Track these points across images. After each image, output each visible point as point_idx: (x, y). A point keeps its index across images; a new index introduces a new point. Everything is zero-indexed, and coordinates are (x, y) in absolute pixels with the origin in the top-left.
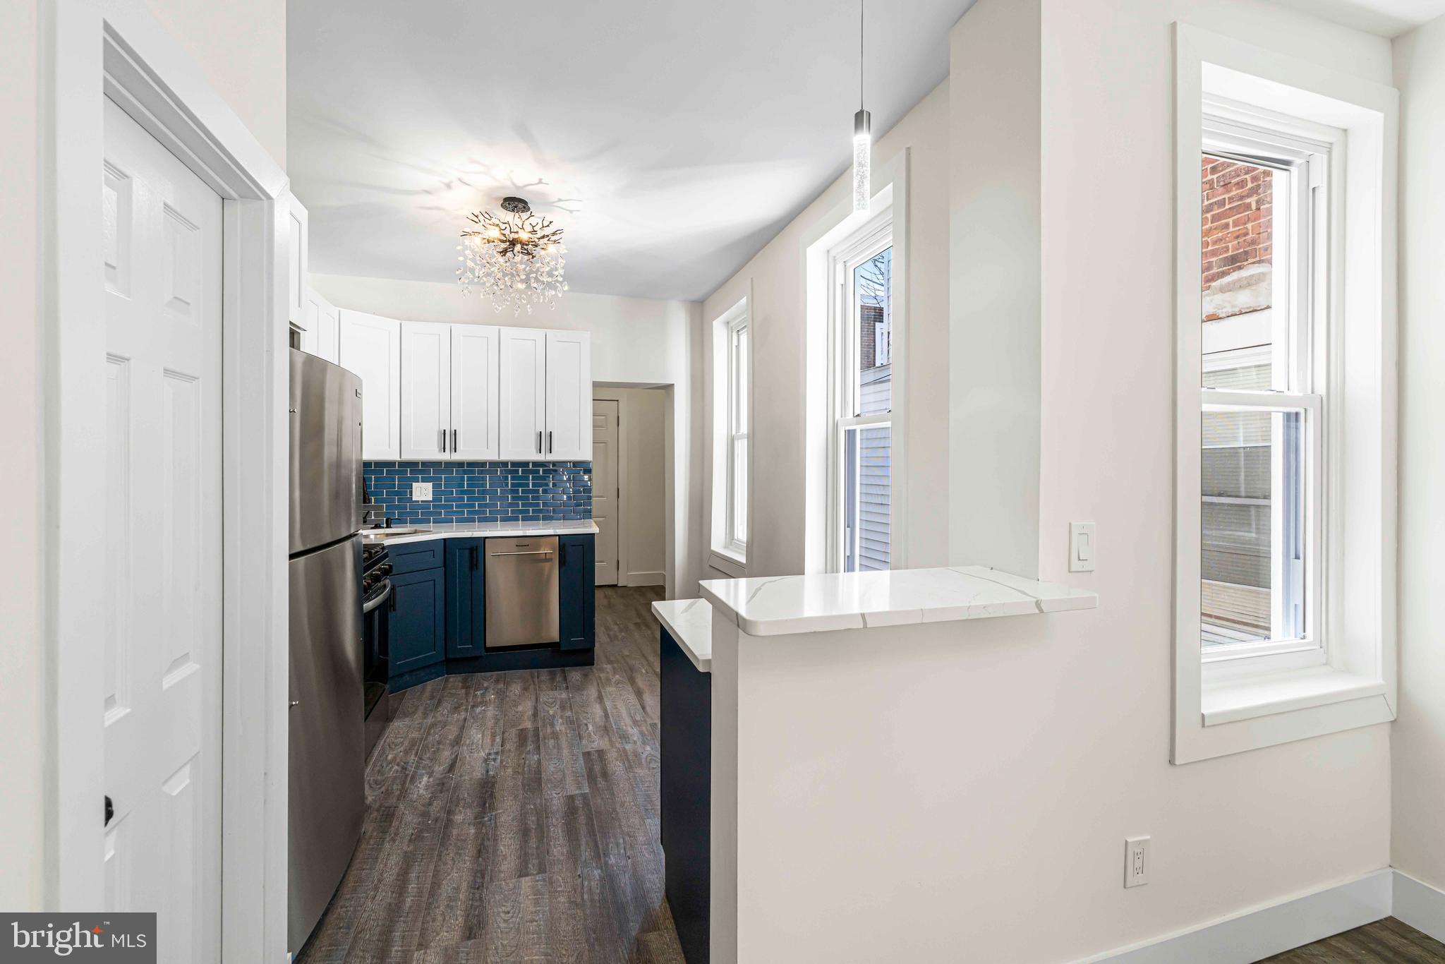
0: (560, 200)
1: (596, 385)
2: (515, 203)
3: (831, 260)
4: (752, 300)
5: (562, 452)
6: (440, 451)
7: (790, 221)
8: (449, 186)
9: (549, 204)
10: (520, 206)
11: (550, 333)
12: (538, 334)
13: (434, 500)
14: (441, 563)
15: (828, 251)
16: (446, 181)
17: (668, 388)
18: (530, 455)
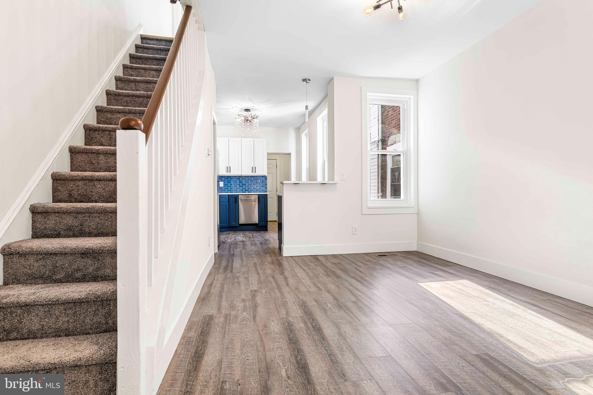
0: (258, 109)
1: (268, 154)
2: (247, 110)
3: (323, 121)
4: (309, 130)
5: (259, 173)
6: (226, 172)
7: (314, 110)
8: (233, 108)
9: (255, 110)
10: (249, 111)
11: (255, 139)
12: (252, 140)
13: (224, 187)
14: (228, 201)
15: (323, 118)
16: (232, 107)
17: (290, 154)
18: (250, 173)
